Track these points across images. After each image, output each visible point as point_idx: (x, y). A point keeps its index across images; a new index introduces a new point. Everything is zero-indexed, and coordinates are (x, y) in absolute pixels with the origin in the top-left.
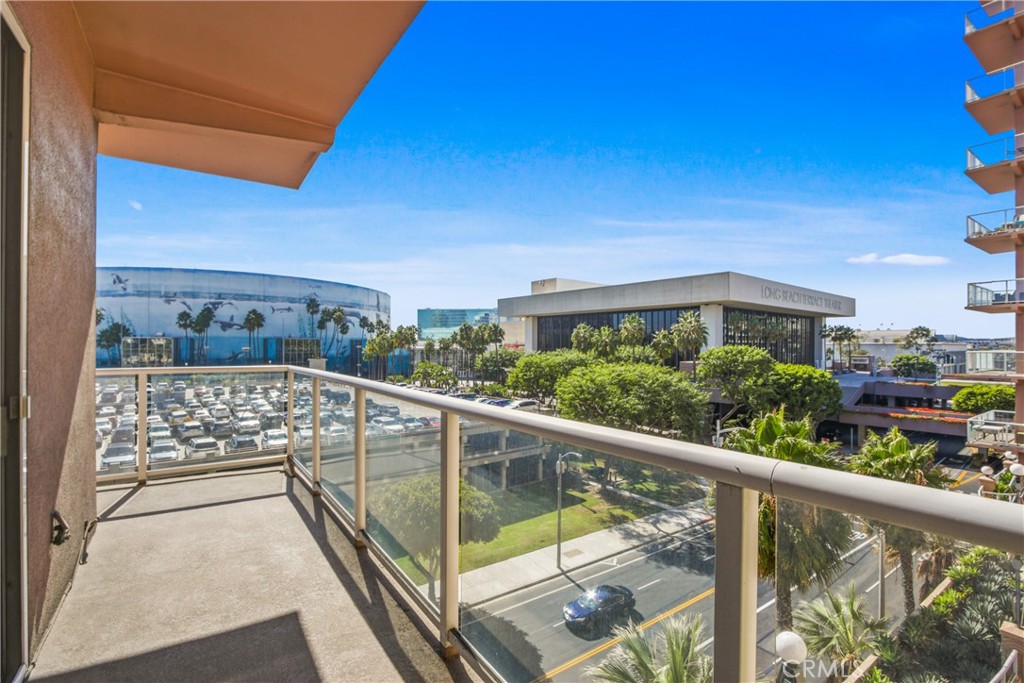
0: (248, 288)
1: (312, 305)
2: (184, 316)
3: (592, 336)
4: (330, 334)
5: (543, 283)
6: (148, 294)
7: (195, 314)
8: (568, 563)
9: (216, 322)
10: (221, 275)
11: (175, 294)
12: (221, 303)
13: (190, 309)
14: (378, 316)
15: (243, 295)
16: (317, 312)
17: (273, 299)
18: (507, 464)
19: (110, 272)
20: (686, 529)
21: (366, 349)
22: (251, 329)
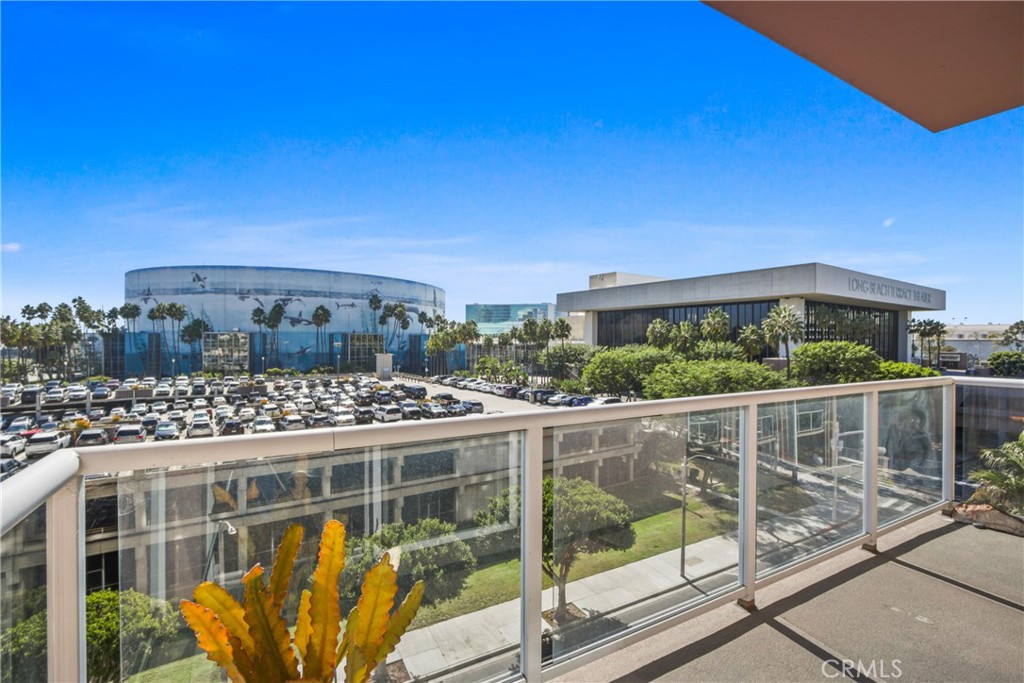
0: (315, 284)
1: (375, 301)
2: (258, 312)
3: (669, 331)
4: (391, 329)
5: (602, 277)
6: (224, 291)
7: (268, 309)
8: (692, 572)
9: (286, 318)
10: (290, 272)
11: (249, 291)
12: (290, 299)
13: (262, 305)
14: (435, 311)
15: (311, 292)
16: (379, 308)
17: (338, 295)
18: (601, 464)
19: (190, 271)
20: (807, 538)
21: (428, 344)
22: (319, 324)
